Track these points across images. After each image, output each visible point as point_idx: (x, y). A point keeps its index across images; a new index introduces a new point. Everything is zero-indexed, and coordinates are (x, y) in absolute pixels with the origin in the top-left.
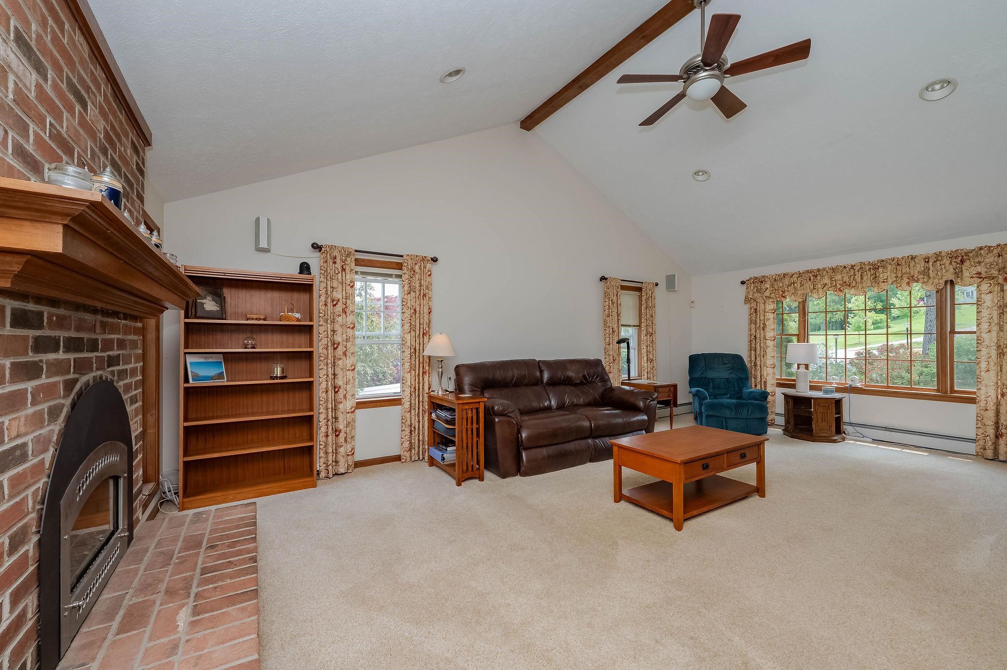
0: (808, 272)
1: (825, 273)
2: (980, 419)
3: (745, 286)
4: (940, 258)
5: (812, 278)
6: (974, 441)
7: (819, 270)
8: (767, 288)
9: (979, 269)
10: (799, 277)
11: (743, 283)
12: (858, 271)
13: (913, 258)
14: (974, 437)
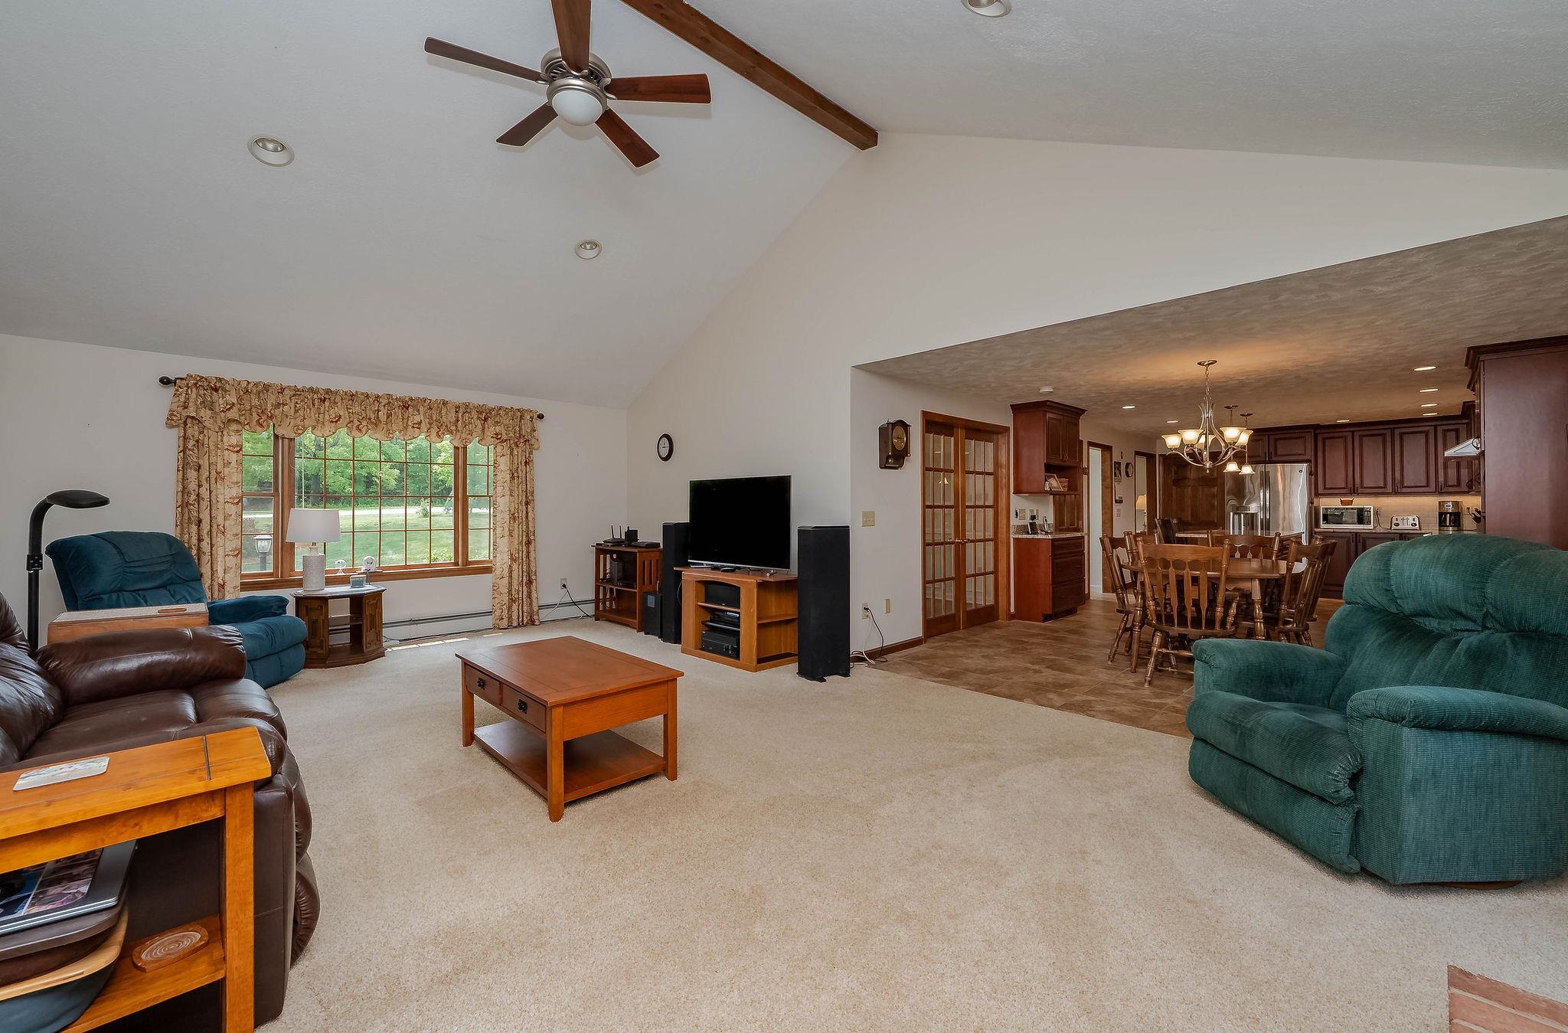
0: (311, 390)
1: (338, 399)
2: (495, 588)
3: (171, 390)
4: (468, 410)
5: (316, 401)
6: (490, 613)
7: (328, 391)
8: (233, 404)
9: (498, 429)
10: (294, 395)
11: (165, 381)
12: (384, 406)
13: (445, 403)
14: (488, 608)
